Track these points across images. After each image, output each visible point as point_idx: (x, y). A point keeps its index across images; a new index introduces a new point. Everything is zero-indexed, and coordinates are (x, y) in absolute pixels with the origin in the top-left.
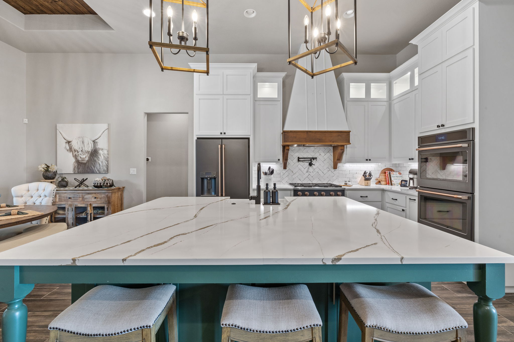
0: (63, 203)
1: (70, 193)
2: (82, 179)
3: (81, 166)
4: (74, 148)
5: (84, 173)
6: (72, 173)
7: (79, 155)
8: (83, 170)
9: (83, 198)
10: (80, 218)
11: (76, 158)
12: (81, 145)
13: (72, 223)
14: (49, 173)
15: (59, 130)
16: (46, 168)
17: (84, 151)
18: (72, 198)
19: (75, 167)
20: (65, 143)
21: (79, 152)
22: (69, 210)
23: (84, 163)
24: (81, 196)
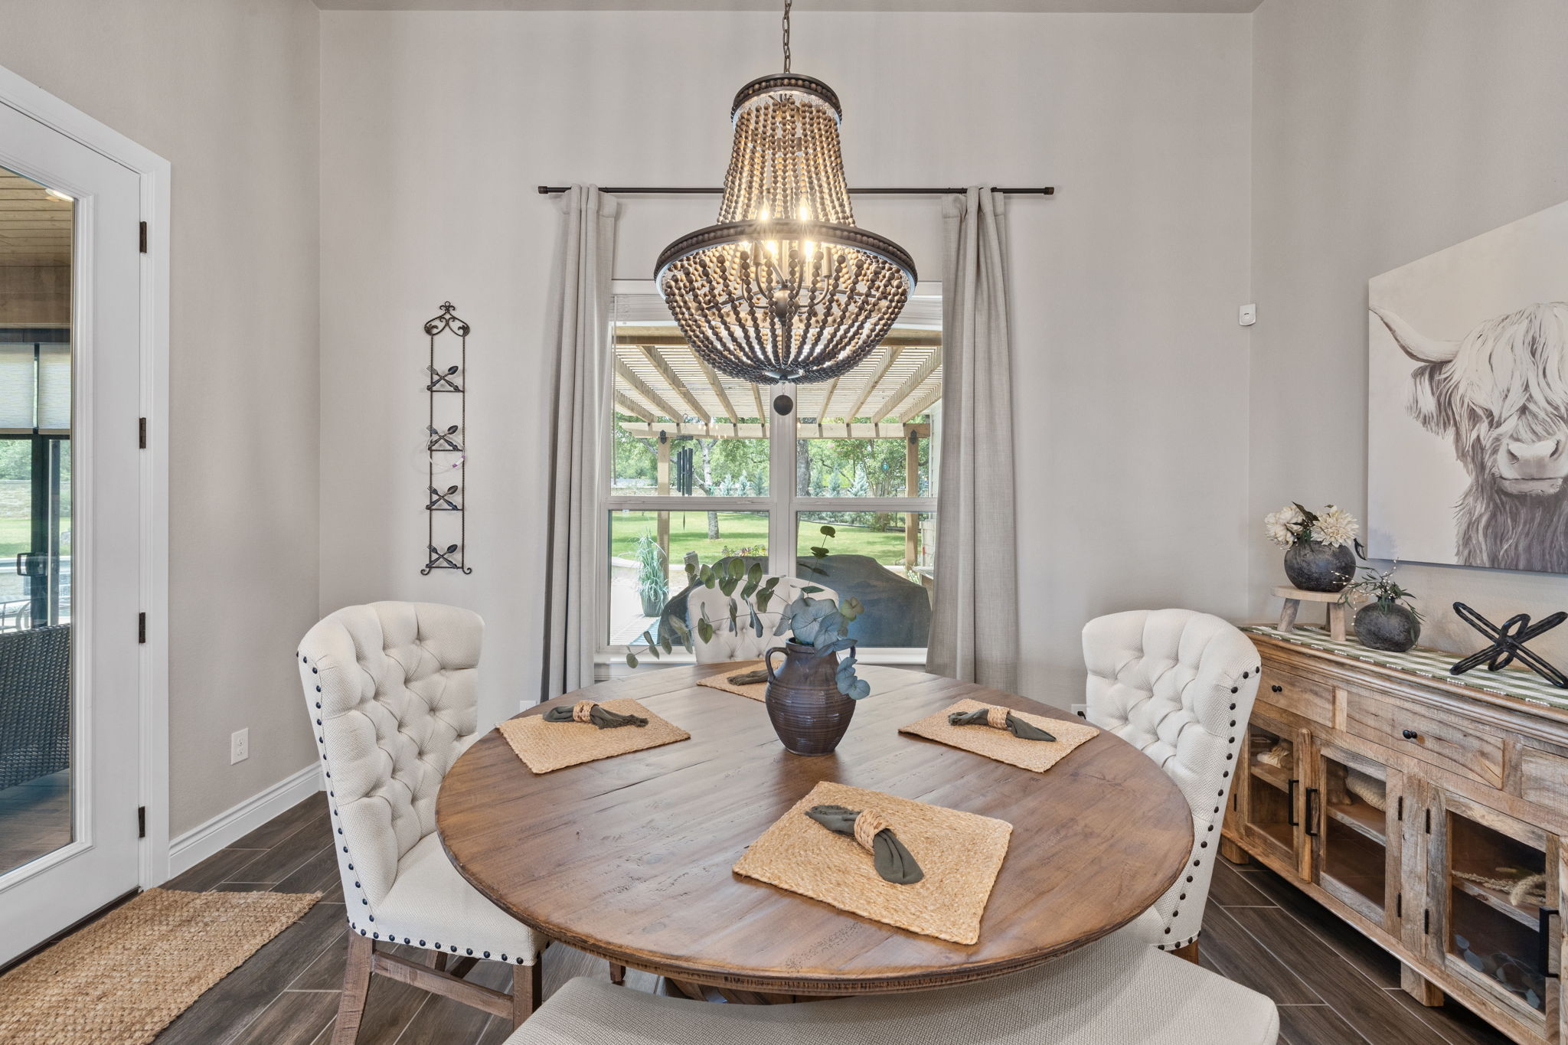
0: (1370, 755)
1: (1414, 701)
2: (1512, 622)
3: (1514, 521)
4: (1466, 400)
5: (1543, 571)
6: (1454, 561)
7: (1505, 441)
8: (1529, 548)
9: (1511, 767)
10: (1480, 907)
11: (1481, 467)
12: (1517, 374)
13: (1427, 912)
14: (1310, 556)
15: (1382, 312)
16: (1300, 524)
17: (1540, 407)
18: (1429, 743)
19: (1471, 525)
20: (1411, 381)
21: (1499, 425)
22: (1405, 816)
23: (1538, 496)
24: (1499, 755)
